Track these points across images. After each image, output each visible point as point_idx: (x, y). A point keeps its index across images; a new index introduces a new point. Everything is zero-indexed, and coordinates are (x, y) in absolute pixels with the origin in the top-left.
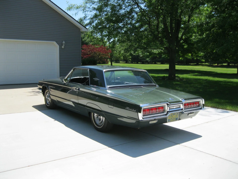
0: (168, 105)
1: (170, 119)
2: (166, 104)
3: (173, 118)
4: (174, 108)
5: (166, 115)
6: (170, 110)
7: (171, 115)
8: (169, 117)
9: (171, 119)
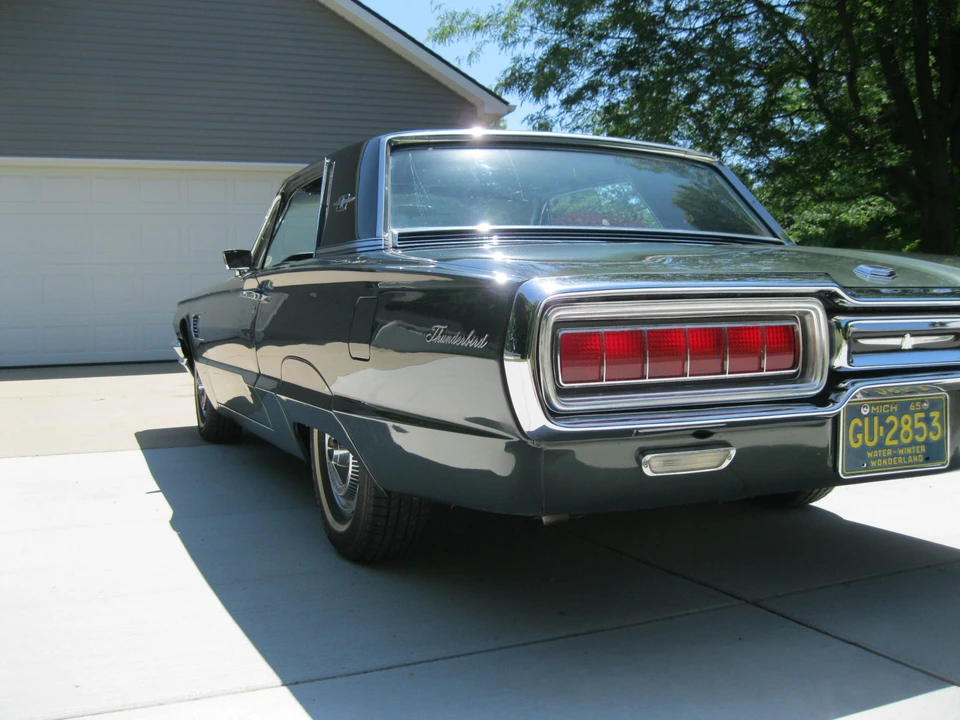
0: (832, 305)
1: (864, 448)
2: (819, 295)
3: (896, 436)
4: (898, 350)
5: (821, 400)
6: (863, 363)
7: (871, 416)
8: (858, 430)
9: (881, 445)
